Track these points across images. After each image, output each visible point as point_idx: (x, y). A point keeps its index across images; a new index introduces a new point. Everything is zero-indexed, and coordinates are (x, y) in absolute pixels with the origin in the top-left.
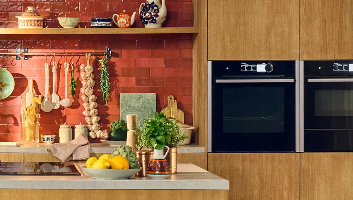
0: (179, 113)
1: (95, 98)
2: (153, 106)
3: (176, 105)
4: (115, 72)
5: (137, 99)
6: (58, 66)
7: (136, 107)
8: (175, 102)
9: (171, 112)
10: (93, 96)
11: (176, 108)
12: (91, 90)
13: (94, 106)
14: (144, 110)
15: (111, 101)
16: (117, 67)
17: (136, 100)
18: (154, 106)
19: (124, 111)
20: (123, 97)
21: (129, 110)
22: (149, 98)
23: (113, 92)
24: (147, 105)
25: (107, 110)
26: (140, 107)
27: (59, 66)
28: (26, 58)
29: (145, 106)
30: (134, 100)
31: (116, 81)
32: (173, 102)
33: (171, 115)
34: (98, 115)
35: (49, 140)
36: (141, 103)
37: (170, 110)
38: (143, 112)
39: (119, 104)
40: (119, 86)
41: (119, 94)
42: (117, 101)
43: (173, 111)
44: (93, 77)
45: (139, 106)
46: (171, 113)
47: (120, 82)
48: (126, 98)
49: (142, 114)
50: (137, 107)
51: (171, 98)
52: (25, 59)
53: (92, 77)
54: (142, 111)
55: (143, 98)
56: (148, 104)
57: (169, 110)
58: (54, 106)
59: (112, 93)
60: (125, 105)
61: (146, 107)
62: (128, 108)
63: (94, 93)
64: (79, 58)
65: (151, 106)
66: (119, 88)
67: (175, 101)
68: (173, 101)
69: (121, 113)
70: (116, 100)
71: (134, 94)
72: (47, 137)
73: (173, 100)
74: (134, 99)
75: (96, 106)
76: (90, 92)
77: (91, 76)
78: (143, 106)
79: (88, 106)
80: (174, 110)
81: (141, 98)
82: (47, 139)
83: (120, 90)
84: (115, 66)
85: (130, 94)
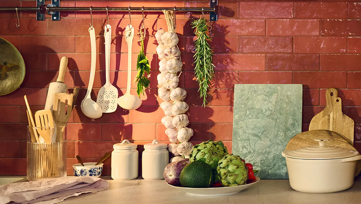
0: (344, 121)
1: (182, 94)
2: (296, 109)
3: (340, 108)
4: (225, 44)
5: (266, 95)
6: (117, 33)
7: (264, 111)
8: (338, 101)
9: (329, 121)
10: (178, 91)
11: (341, 112)
12: (172, 78)
13: (179, 109)
14: (278, 115)
15: (217, 98)
16: (229, 34)
17: (264, 96)
18: (298, 109)
19: (240, 117)
20: (240, 91)
21: (250, 116)
22: (289, 93)
23: (222, 81)
24: (285, 106)
25: (211, 115)
26: (271, 111)
27: (120, 33)
28: (55, 18)
29: (281, 108)
30: (260, 97)
31: (229, 60)
32: (335, 101)
33: (329, 126)
34: (189, 126)
35: (86, 174)
36: (274, 104)
37: (329, 116)
38: (276, 120)
39: (232, 104)
40: (233, 70)
41: (234, 85)
42: (229, 99)
43: (333, 119)
44: (177, 55)
45: (270, 109)
46: (329, 123)
47: (234, 63)
48: (246, 92)
49: (274, 123)
50: (266, 111)
51: (332, 94)
52: (53, 20)
53: (175, 54)
54: (276, 117)
55: (278, 93)
56: (287, 104)
57: (327, 117)
58: (107, 108)
59: (220, 83)
60: (243, 106)
61: (284, 110)
62: (248, 113)
63: (179, 85)
64: (158, 17)
65: (292, 109)
66: (233, 75)
67: (340, 99)
68: (335, 99)
69: (236, 120)
70: (228, 96)
71: (261, 86)
72: (80, 170)
73: (335, 97)
74: (260, 95)
75: (183, 109)
76: (170, 82)
77: (173, 53)
78: (278, 108)
79: (169, 108)
80: (335, 117)
81: (274, 93)
82: (82, 172)
83: (234, 78)
84: (226, 33)
85: (254, 85)
